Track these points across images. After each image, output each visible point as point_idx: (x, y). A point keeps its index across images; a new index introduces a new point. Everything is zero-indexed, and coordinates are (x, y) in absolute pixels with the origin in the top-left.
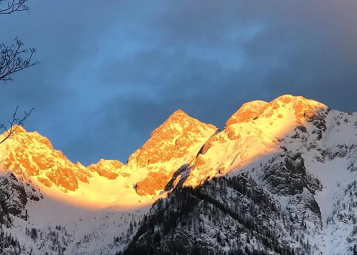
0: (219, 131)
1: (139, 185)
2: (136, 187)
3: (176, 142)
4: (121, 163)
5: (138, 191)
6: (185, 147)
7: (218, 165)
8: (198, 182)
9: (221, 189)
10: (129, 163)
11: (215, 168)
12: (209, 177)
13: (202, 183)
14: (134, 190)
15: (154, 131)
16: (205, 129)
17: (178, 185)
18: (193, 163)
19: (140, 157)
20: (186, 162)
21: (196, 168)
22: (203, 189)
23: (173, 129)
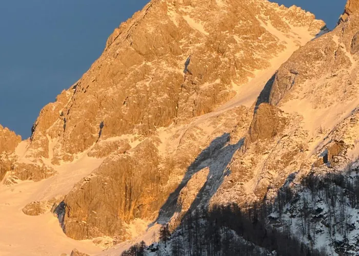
0: (325, 29)
1: (70, 203)
2: (61, 209)
3: (187, 64)
4: (12, 134)
5: (69, 221)
6: (218, 81)
7: (322, 136)
8: (257, 191)
9: (331, 213)
10: (38, 132)
11: (312, 146)
12: (292, 177)
13: (272, 194)
14: (54, 219)
15: (117, 31)
16: (277, 23)
17: (195, 203)
18: (241, 134)
19: (73, 113)
20: (221, 129)
21: (252, 146)
22: (273, 215)
23: (176, 24)
